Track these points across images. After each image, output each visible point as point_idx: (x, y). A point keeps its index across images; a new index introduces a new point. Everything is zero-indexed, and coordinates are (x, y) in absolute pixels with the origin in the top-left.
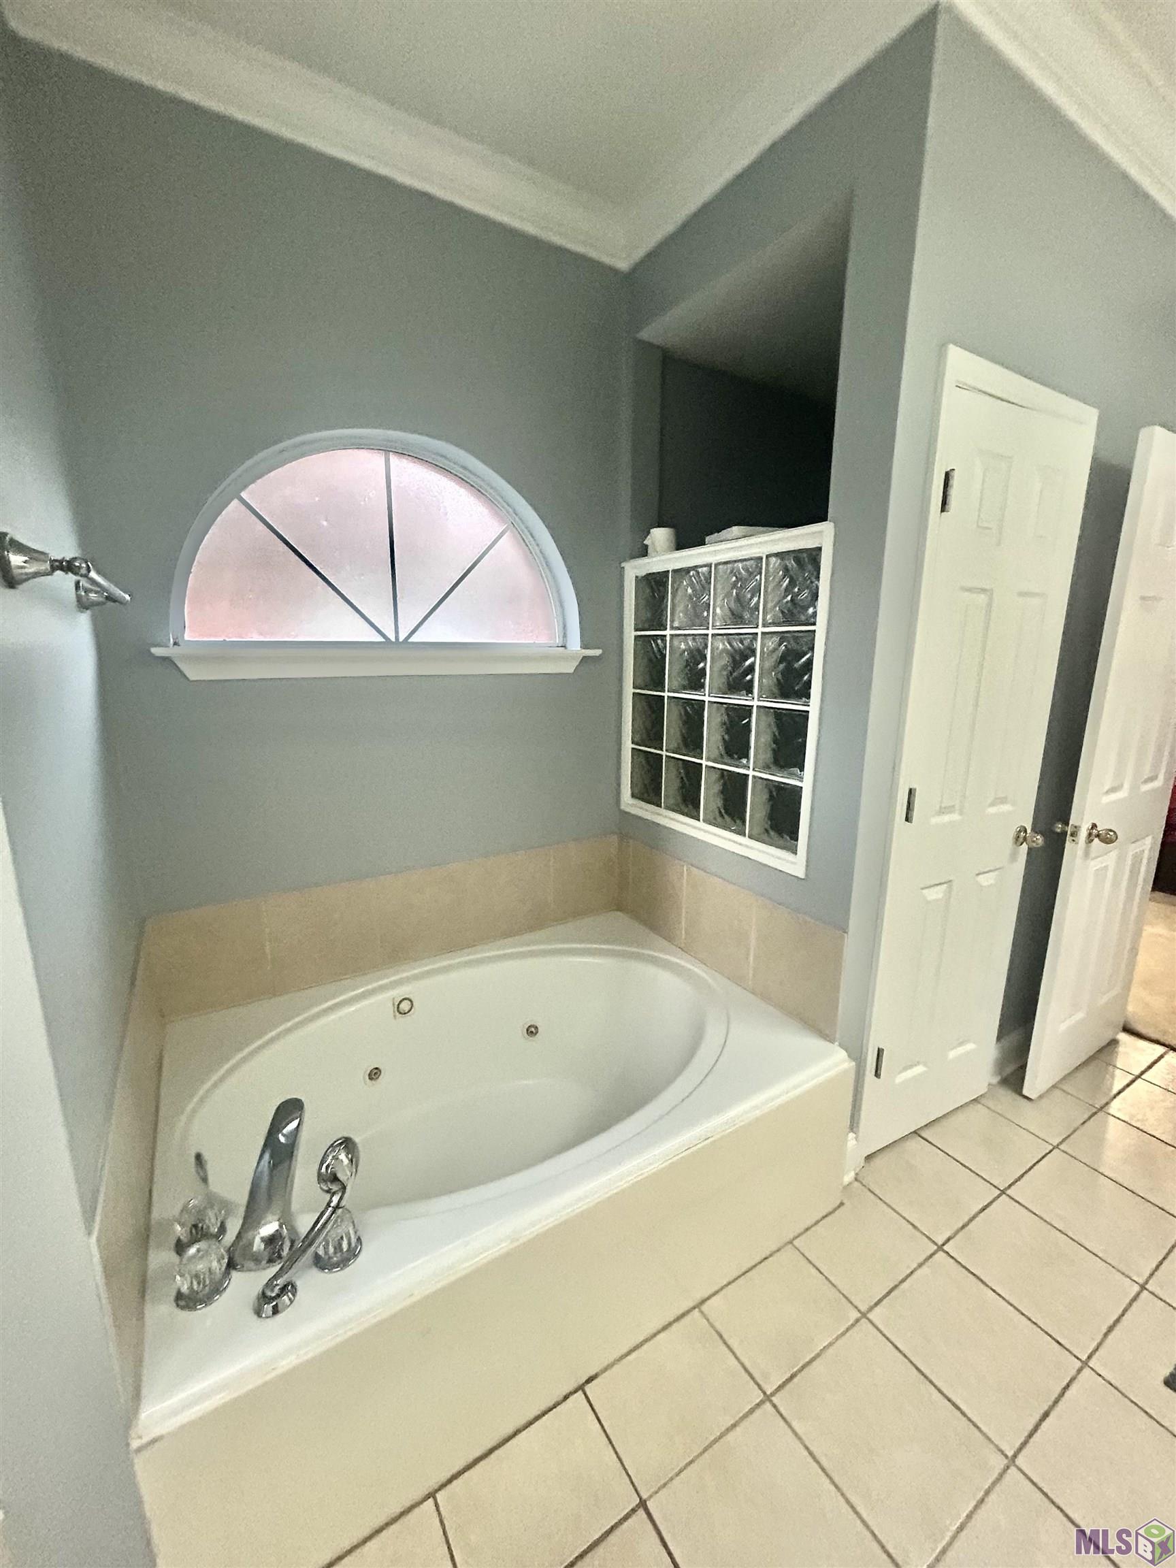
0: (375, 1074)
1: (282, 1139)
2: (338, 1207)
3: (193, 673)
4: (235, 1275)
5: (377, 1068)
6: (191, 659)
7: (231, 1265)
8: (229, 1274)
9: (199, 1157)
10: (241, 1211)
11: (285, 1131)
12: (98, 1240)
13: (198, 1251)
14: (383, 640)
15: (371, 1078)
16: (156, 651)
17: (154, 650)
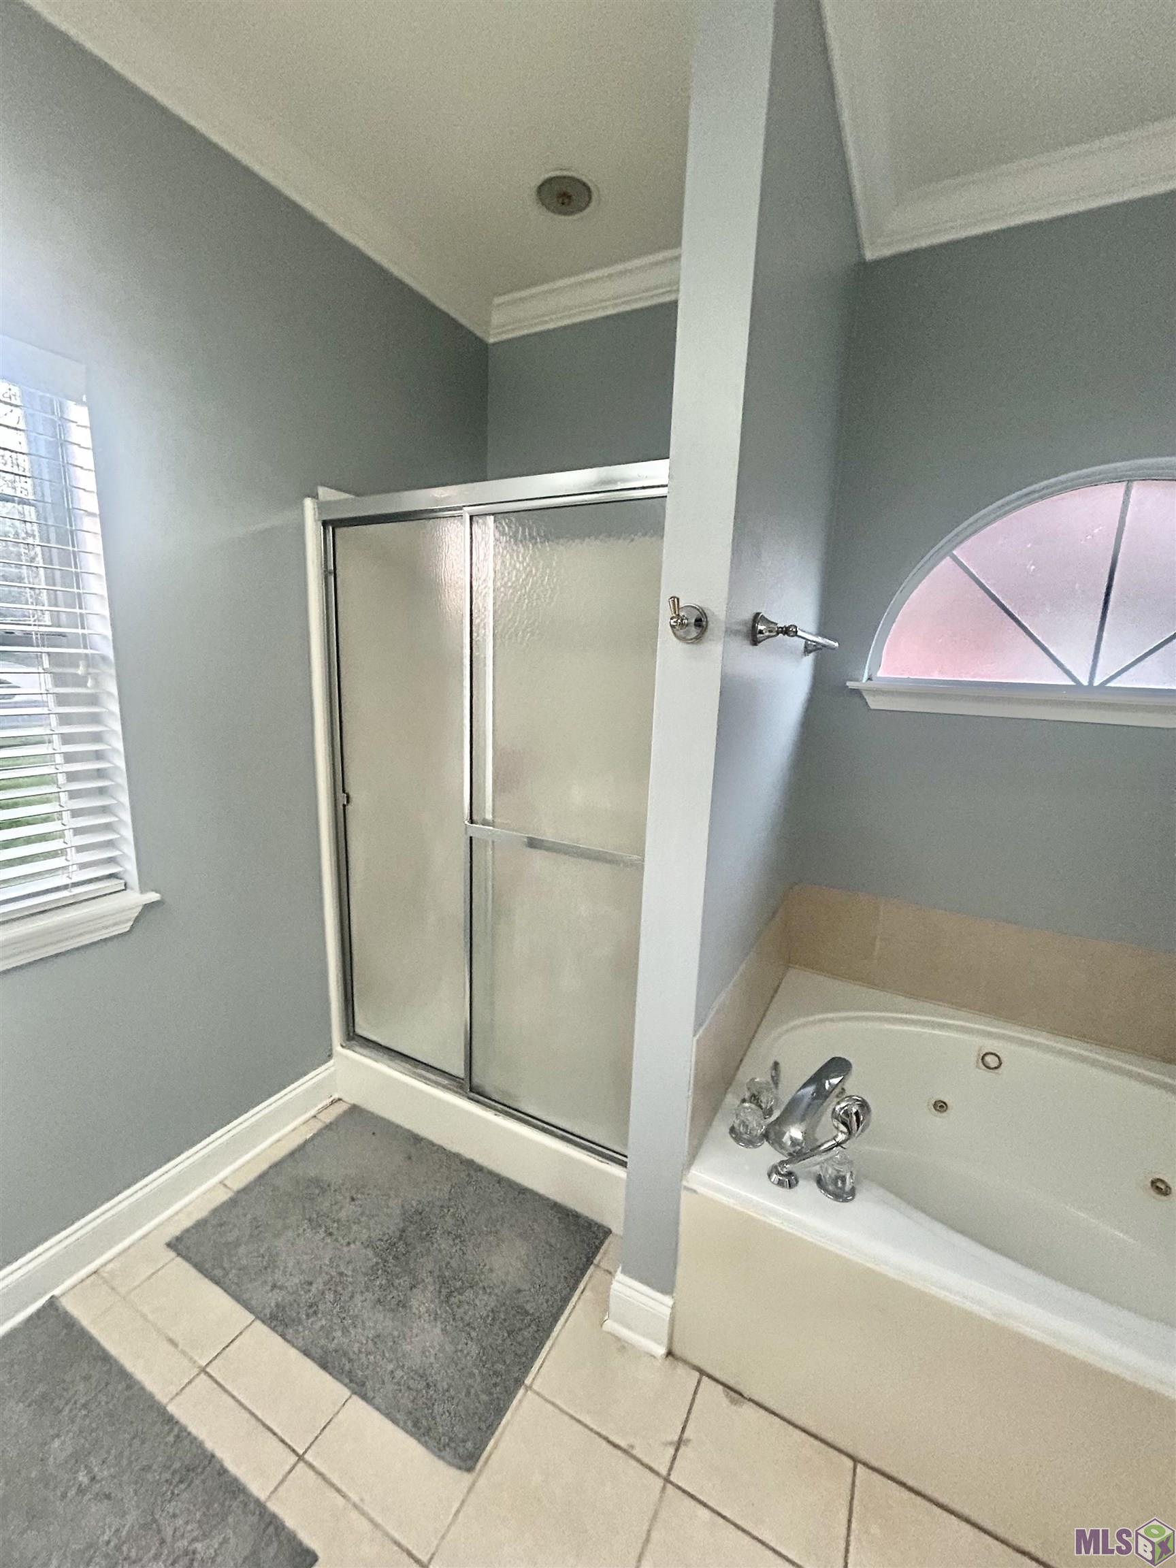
0: (941, 1106)
1: (827, 1086)
2: (839, 1144)
3: (874, 703)
4: (766, 1145)
5: (945, 1103)
6: (876, 692)
7: (766, 1136)
8: (763, 1140)
9: (776, 1064)
10: (783, 1107)
11: (831, 1081)
12: (698, 1041)
13: (750, 1107)
14: (1072, 683)
15: (935, 1105)
16: (850, 684)
17: (848, 684)
